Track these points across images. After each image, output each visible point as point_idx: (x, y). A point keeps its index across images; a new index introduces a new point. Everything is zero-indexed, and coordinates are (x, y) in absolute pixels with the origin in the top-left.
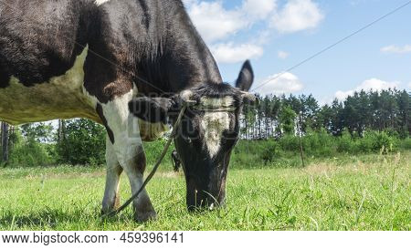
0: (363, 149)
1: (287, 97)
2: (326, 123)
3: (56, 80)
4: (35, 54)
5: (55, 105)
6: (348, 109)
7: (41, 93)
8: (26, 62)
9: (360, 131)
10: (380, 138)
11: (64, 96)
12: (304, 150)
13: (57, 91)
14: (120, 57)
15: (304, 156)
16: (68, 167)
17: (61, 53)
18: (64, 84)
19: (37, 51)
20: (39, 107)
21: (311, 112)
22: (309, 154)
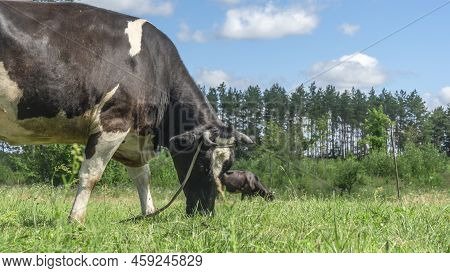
1: (377, 94)
2: (437, 136)
12: (401, 176)
15: (402, 185)
21: (414, 118)
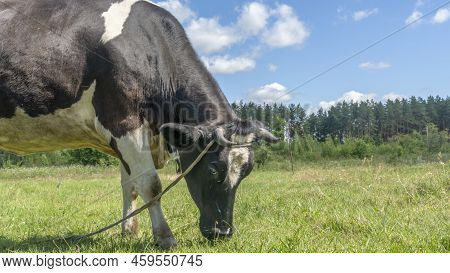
0: (344, 154)
2: (312, 130)
3: (61, 112)
4: (39, 87)
5: (59, 136)
6: (331, 118)
7: (45, 123)
8: (31, 95)
9: (341, 137)
10: (359, 145)
11: (70, 127)
12: (293, 155)
13: (62, 122)
14: (129, 94)
15: (293, 160)
16: (79, 167)
17: (66, 88)
18: (69, 116)
19: (41, 84)
20: (44, 137)
21: (299, 120)
22: (297, 158)
